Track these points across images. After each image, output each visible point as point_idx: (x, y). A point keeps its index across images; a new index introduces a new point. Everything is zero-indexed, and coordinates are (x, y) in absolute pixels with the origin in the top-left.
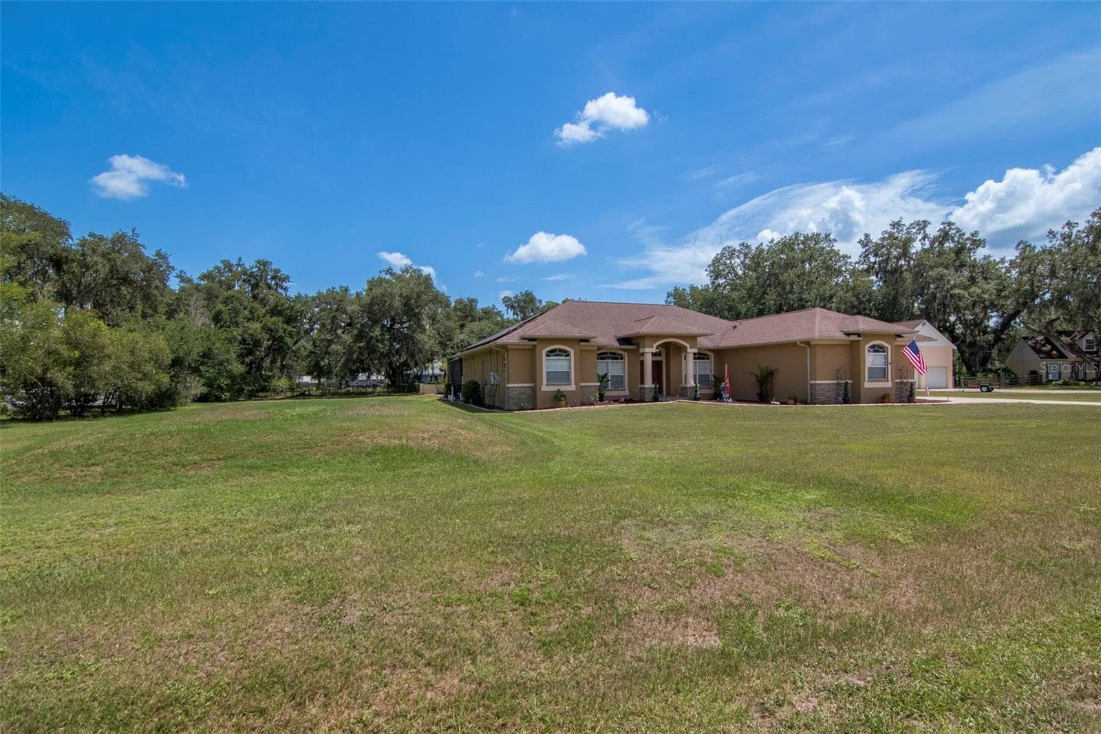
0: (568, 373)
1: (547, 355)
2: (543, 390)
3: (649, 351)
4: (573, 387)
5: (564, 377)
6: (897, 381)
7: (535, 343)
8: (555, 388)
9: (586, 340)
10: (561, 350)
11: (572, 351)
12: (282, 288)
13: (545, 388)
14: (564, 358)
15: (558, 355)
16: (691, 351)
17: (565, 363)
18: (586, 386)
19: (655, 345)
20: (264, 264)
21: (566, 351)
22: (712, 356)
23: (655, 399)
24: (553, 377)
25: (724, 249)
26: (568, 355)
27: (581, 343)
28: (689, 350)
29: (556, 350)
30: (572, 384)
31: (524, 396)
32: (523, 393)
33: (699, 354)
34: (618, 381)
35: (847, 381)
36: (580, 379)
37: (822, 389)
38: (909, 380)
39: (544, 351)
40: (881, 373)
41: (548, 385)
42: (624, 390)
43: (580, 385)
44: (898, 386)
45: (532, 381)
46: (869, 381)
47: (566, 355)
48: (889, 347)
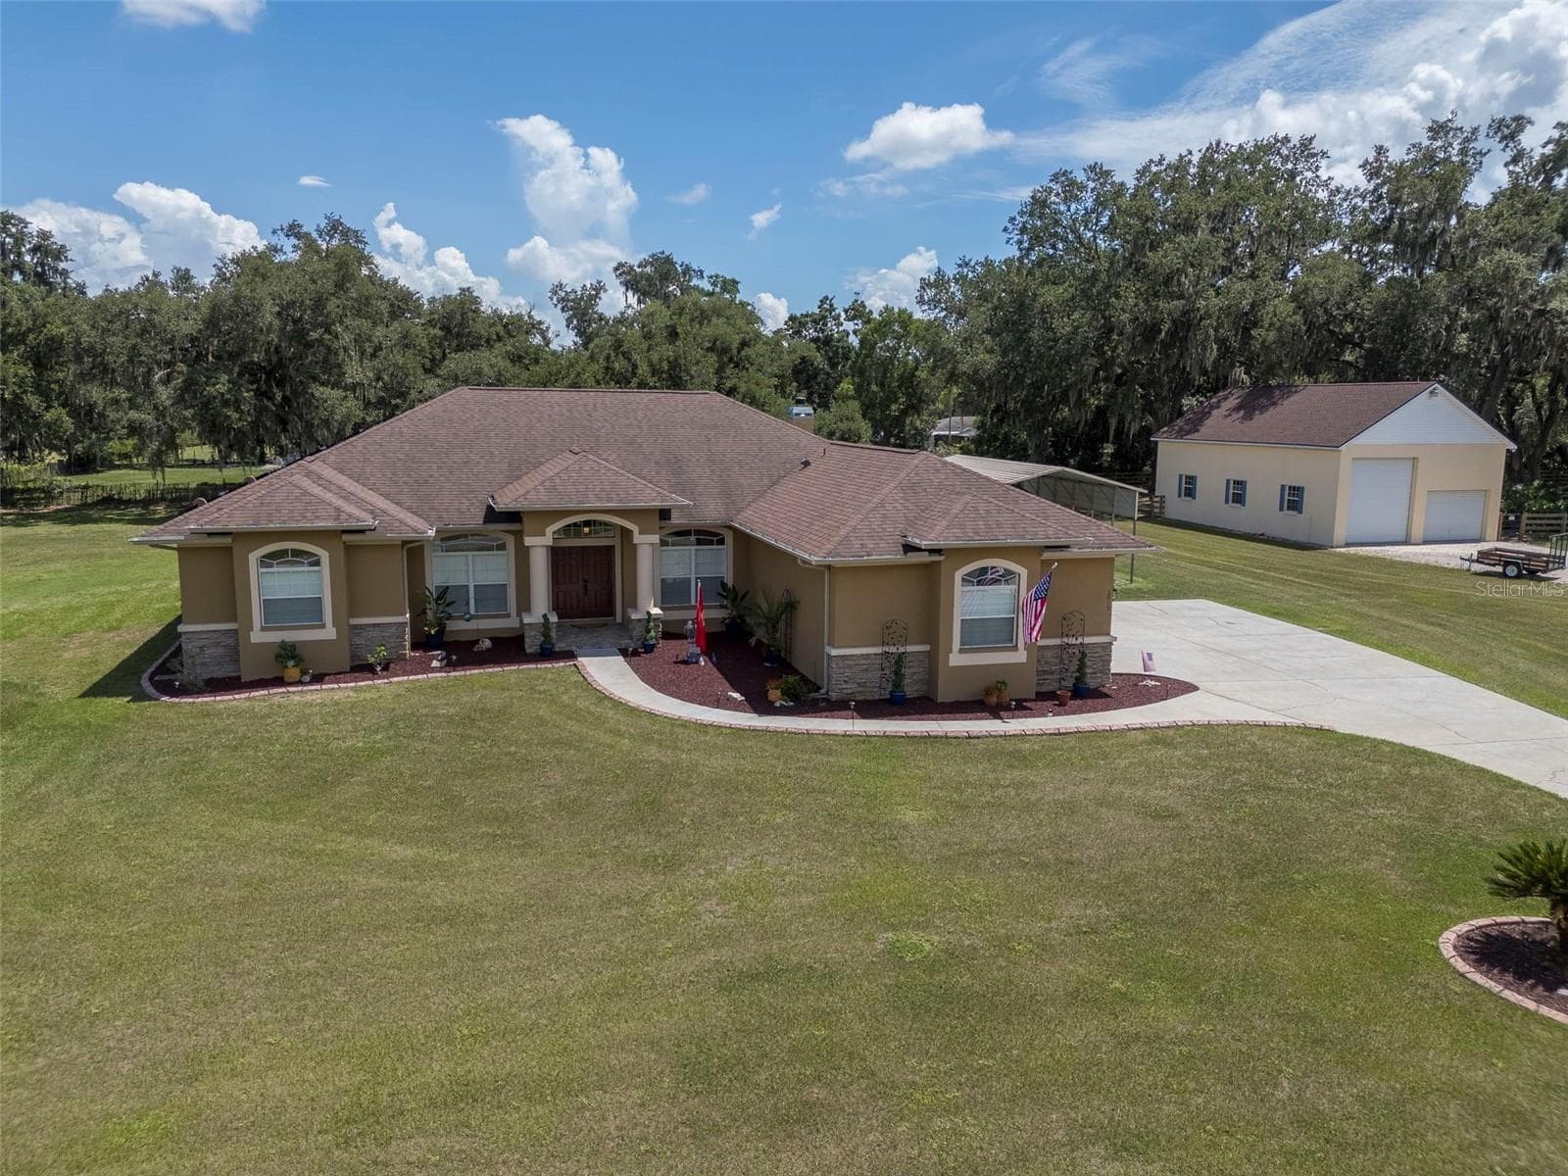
0: (319, 600)
1: (263, 565)
2: (252, 641)
3: (539, 545)
4: (329, 633)
5: (309, 610)
7: (229, 541)
8: (275, 637)
9: (359, 532)
10: (297, 553)
11: (324, 556)
13: (257, 636)
14: (306, 568)
15: (290, 563)
16: (646, 542)
17: (307, 581)
18: (375, 625)
19: (550, 530)
21: (311, 555)
22: (729, 535)
23: (547, 651)
24: (278, 611)
25: (1055, 178)
26: (317, 563)
27: (345, 537)
28: (637, 538)
29: (284, 553)
30: (323, 626)
31: (221, 650)
32: (217, 645)
33: (698, 532)
34: (492, 596)
35: (910, 648)
36: (352, 614)
37: (849, 666)
38: (1088, 640)
39: (254, 557)
40: (1002, 633)
41: (263, 629)
42: (508, 616)
43: (355, 627)
44: (1049, 654)
45: (234, 619)
46: (961, 651)
47: (311, 564)
48: (1023, 572)
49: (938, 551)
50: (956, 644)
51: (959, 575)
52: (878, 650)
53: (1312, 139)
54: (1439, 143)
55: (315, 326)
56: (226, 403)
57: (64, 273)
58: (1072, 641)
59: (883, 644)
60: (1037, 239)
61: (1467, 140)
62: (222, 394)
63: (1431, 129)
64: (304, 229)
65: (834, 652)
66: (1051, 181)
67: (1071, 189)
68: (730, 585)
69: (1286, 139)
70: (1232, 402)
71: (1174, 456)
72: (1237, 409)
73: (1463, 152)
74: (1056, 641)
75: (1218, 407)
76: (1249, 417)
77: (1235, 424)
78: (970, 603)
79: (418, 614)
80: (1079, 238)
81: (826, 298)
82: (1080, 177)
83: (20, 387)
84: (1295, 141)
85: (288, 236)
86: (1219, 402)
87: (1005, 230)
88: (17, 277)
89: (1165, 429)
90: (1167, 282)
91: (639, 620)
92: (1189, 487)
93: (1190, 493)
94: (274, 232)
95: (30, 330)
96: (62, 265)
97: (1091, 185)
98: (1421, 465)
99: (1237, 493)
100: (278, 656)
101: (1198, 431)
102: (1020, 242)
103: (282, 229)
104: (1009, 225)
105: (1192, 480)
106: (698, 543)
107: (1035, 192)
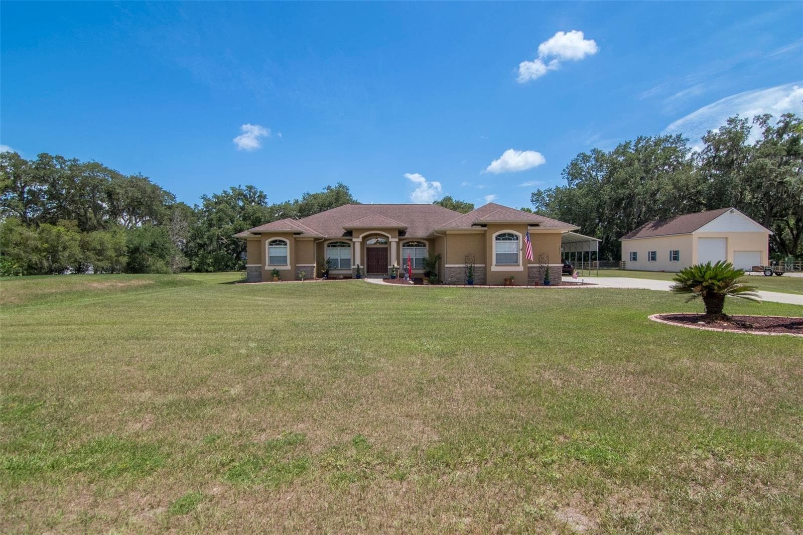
0: (286, 256)
1: (270, 245)
2: (265, 269)
3: (357, 241)
4: (289, 267)
5: (283, 260)
6: (529, 265)
7: (260, 236)
8: (272, 268)
9: (299, 234)
10: (280, 241)
11: (288, 241)
12: (264, 202)
13: (267, 268)
14: (283, 246)
15: (278, 244)
16: (393, 240)
17: (283, 250)
18: (304, 267)
19: (361, 236)
20: (250, 188)
21: (284, 242)
22: (427, 243)
23: (358, 277)
24: (273, 260)
26: (286, 244)
27: (295, 236)
28: (391, 240)
29: (276, 241)
30: (287, 265)
31: (257, 273)
32: (256, 271)
34: (346, 263)
35: (476, 265)
36: (296, 262)
37: (453, 271)
38: (550, 265)
39: (267, 242)
40: (511, 259)
41: (269, 265)
42: (351, 269)
43: (298, 267)
44: (535, 270)
45: (261, 262)
46: (496, 265)
48: (520, 235)
49: (484, 225)
50: (494, 263)
51: (494, 236)
52: (464, 265)
53: (680, 135)
57: (266, 203)
58: (545, 265)
59: (466, 263)
60: (574, 177)
61: (743, 123)
64: (332, 187)
66: (578, 156)
67: (585, 158)
68: (427, 260)
69: (671, 137)
70: (650, 225)
71: (628, 246)
72: (652, 227)
73: (742, 128)
74: (538, 265)
75: (645, 228)
76: (656, 228)
77: (651, 232)
78: (498, 248)
79: (320, 265)
80: (591, 176)
82: (588, 153)
84: (674, 136)
86: (645, 226)
87: (562, 174)
88: (253, 204)
89: (625, 236)
90: (623, 184)
92: (634, 257)
93: (635, 259)
96: (266, 200)
97: (593, 156)
99: (653, 256)
100: (272, 273)
101: (637, 235)
102: (568, 178)
103: (326, 188)
105: (635, 254)
106: (416, 245)
107: (572, 161)
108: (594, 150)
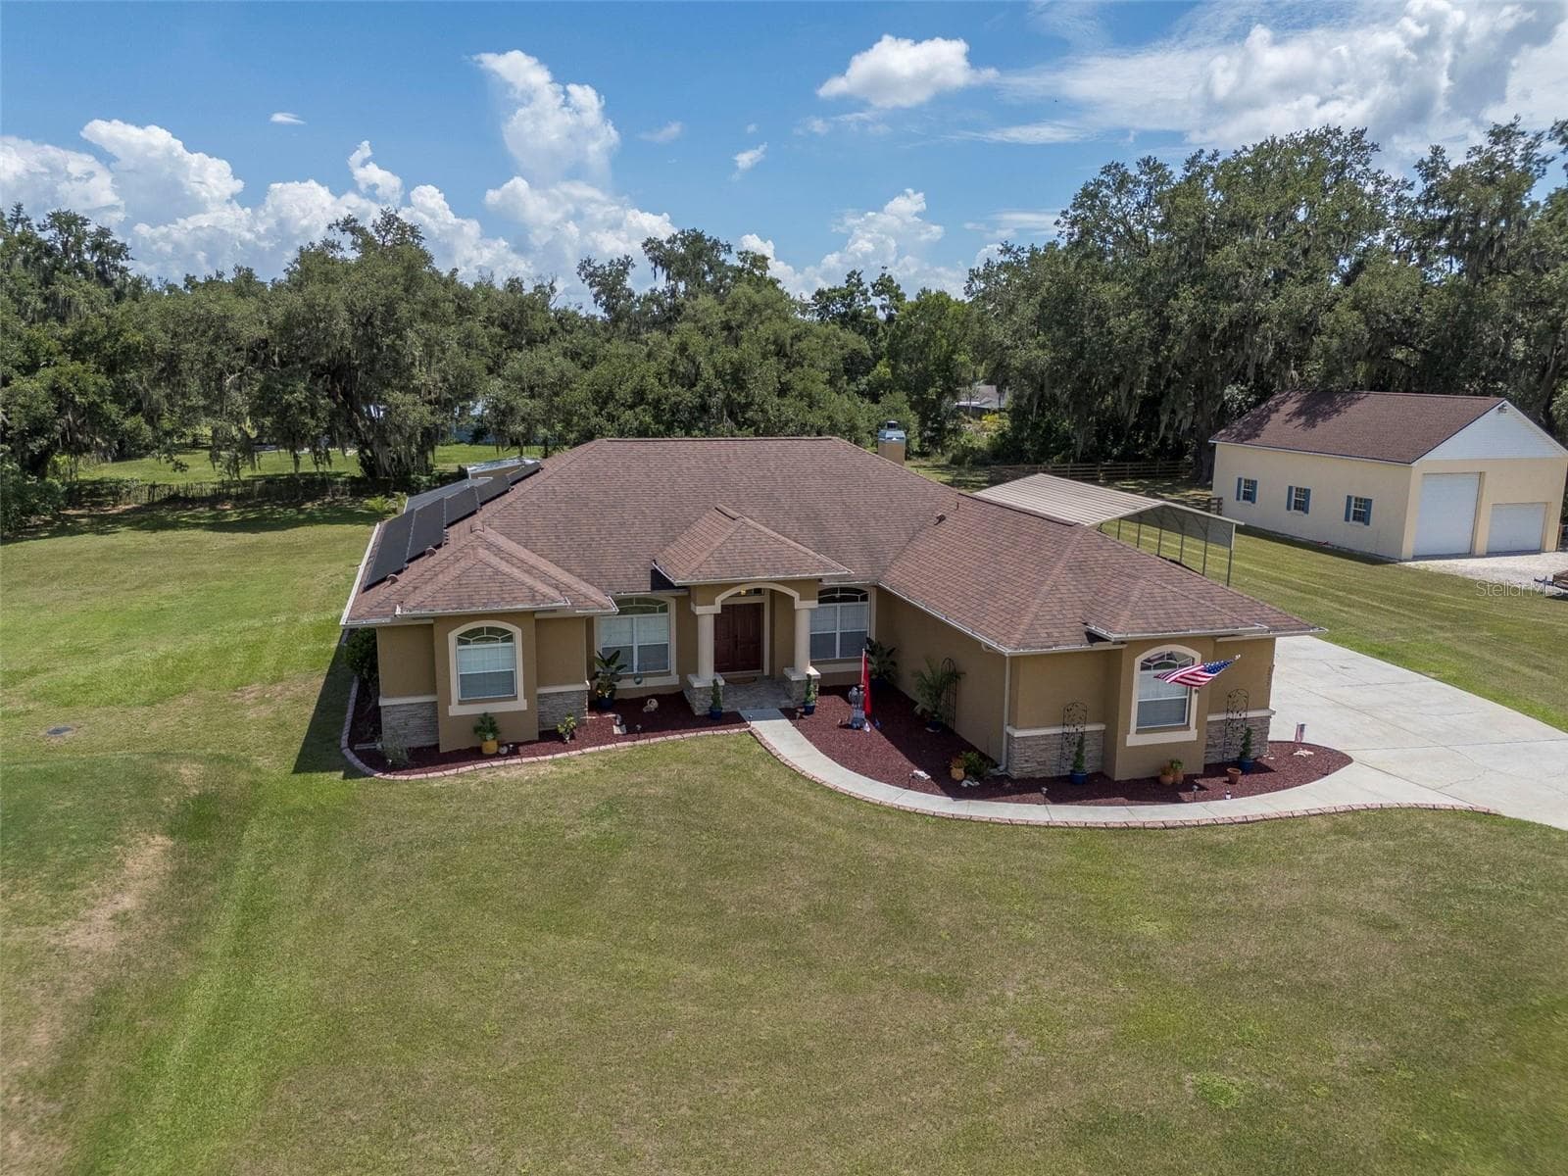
0: (511, 673)
1: (461, 643)
2: (451, 714)
3: (706, 613)
4: (521, 704)
5: (502, 683)
8: (472, 710)
10: (491, 630)
11: (517, 632)
13: (455, 710)
14: (500, 645)
15: (488, 640)
16: (805, 608)
17: (501, 656)
18: (558, 693)
19: (719, 600)
21: (506, 632)
23: (717, 714)
24: (473, 685)
25: (1106, 170)
26: (510, 639)
27: (535, 618)
28: (798, 604)
29: (480, 630)
30: (515, 698)
31: (419, 723)
32: (414, 716)
33: (843, 590)
34: (654, 655)
36: (540, 684)
37: (1030, 747)
39: (453, 636)
40: (1173, 714)
41: (461, 703)
42: (669, 674)
43: (540, 696)
44: (1216, 729)
45: (433, 691)
46: (1138, 732)
47: (504, 640)
48: (1198, 656)
49: (1121, 642)
50: (1133, 727)
51: (1138, 661)
52: (1058, 731)
53: (1363, 132)
54: (1500, 147)
55: (388, 332)
56: (303, 410)
58: (1236, 716)
59: (1063, 725)
60: (1087, 232)
61: (1530, 146)
62: (300, 403)
63: (1492, 133)
64: (361, 224)
65: (1018, 734)
66: (1102, 173)
67: (1122, 183)
68: (874, 639)
69: (1338, 131)
70: (1291, 406)
71: (1232, 460)
72: (1298, 413)
73: (1527, 158)
74: (1223, 717)
75: (1277, 411)
76: (1311, 423)
77: (1296, 427)
78: (1144, 688)
80: (1130, 231)
81: (854, 272)
82: (1134, 171)
83: (99, 396)
84: (1347, 133)
85: (343, 231)
86: (1277, 405)
87: (1057, 223)
89: (1223, 431)
90: (1225, 282)
91: (798, 682)
92: (1248, 491)
93: (1249, 496)
94: (330, 227)
95: (105, 338)
97: (1144, 178)
98: (1488, 479)
99: (1300, 500)
100: (477, 730)
101: (1258, 436)
102: (1071, 235)
103: (338, 224)
104: (1061, 219)
105: (1252, 484)
106: (842, 599)
107: (1087, 185)
108: (1147, 162)
